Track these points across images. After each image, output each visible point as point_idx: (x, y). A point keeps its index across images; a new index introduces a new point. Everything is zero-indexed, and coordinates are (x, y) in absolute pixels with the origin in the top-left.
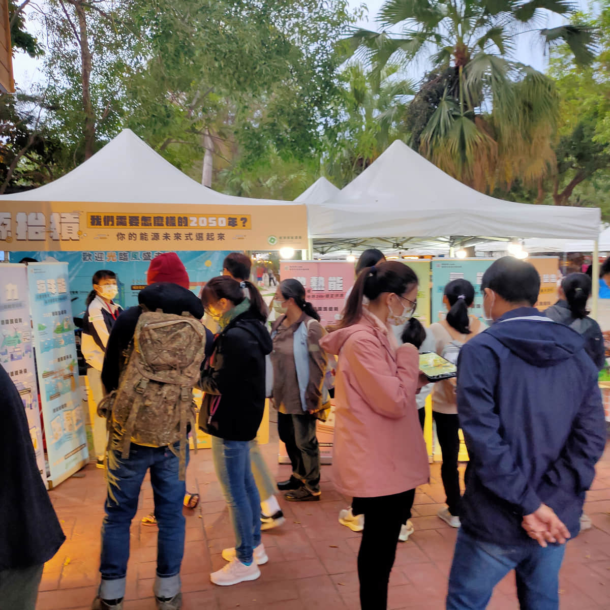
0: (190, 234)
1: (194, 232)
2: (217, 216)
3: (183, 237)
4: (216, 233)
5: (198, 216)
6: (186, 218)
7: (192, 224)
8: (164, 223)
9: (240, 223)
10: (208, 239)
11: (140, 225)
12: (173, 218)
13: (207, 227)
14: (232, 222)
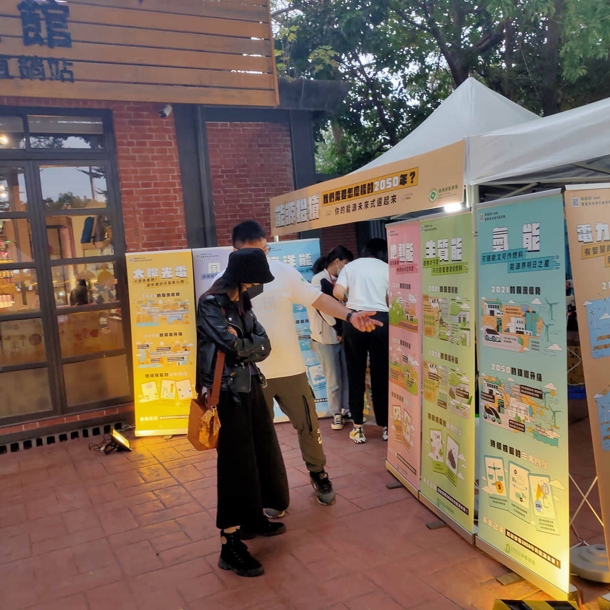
0: (374, 201)
1: (376, 197)
2: (391, 175)
3: (370, 205)
4: (390, 194)
5: (379, 179)
6: (372, 183)
7: (376, 189)
8: (360, 192)
9: (409, 178)
10: (385, 204)
11: (347, 197)
12: (365, 185)
13: (386, 190)
14: (403, 181)
